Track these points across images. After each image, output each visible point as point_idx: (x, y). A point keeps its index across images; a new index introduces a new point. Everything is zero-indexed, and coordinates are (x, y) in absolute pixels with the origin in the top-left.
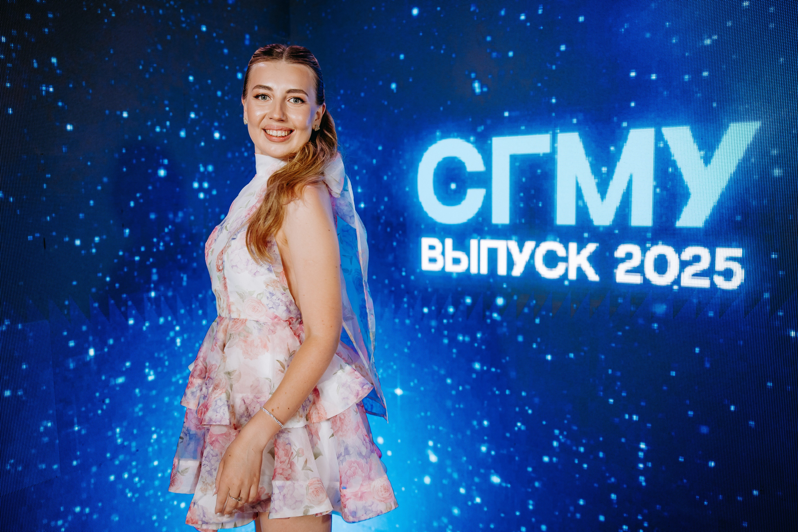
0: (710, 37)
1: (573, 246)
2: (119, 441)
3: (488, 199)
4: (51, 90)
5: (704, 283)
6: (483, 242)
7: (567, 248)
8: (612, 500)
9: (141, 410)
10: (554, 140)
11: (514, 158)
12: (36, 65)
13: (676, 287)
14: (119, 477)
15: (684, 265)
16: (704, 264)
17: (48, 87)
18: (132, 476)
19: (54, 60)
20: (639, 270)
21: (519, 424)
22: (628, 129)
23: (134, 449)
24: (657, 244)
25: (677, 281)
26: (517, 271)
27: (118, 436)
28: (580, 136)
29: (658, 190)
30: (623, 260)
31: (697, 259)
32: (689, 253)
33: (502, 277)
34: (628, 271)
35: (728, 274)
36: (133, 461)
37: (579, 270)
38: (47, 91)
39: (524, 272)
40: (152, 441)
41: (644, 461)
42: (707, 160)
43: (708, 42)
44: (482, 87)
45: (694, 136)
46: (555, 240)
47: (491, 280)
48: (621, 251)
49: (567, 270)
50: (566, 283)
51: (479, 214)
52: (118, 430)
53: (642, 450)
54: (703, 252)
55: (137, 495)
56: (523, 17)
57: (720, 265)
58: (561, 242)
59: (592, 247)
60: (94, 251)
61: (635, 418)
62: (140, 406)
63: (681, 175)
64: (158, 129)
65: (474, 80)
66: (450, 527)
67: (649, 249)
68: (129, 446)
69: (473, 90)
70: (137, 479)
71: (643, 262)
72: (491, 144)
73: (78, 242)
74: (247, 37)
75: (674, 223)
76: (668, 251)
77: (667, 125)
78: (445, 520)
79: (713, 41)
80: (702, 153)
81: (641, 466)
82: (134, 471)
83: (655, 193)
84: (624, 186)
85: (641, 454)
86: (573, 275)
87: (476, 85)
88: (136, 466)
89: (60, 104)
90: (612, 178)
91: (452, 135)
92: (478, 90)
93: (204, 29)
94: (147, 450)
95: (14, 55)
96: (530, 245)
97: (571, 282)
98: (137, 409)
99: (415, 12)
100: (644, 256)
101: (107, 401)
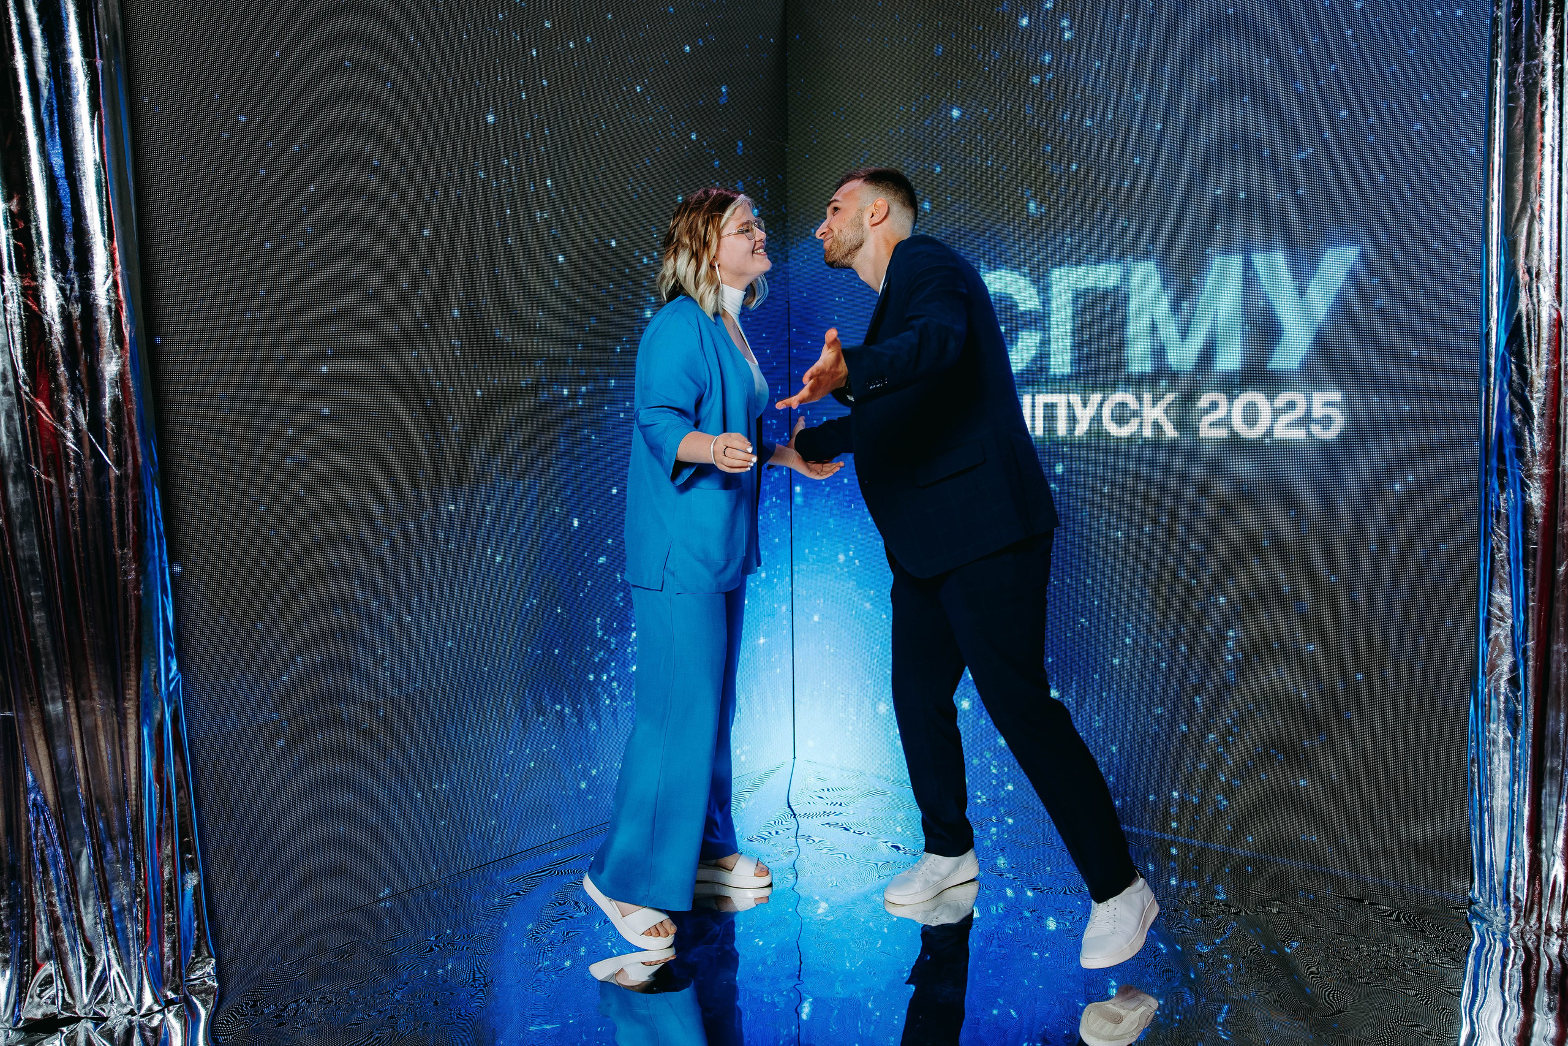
0: (1305, 150)
1: (1148, 398)
2: (599, 633)
3: (1045, 342)
4: (546, 216)
5: (1299, 434)
6: (1038, 397)
7: (1140, 400)
8: (1194, 704)
9: (621, 599)
10: (1126, 269)
11: (1077, 293)
12: (532, 189)
13: (1267, 440)
14: (598, 677)
15: (1276, 413)
16: (1299, 412)
17: (542, 213)
18: (611, 679)
19: (549, 182)
20: (1226, 421)
21: (1083, 620)
22: (1212, 257)
23: (613, 646)
24: (1246, 391)
25: (1270, 432)
26: (1080, 431)
27: (598, 627)
28: (1156, 264)
29: (1247, 327)
30: (1206, 411)
31: (1291, 406)
32: (1283, 399)
33: (1061, 438)
34: (1213, 424)
35: (1326, 422)
36: (613, 661)
37: (1156, 425)
38: (542, 217)
39: (1088, 430)
40: (631, 640)
41: (1233, 653)
42: (1302, 291)
43: (1303, 155)
44: (1038, 208)
45: (1287, 263)
46: (1126, 391)
47: (1049, 443)
48: (1204, 401)
49: (1141, 426)
50: (1140, 442)
51: (1033, 362)
52: (598, 620)
53: (1231, 638)
54: (1299, 398)
55: (614, 704)
56: (1089, 123)
57: (1317, 412)
58: (1133, 393)
59: (1169, 397)
60: (580, 402)
61: (1222, 600)
62: (621, 594)
63: (1273, 309)
64: (645, 261)
65: (1028, 199)
66: (995, 763)
67: (1237, 397)
68: (609, 642)
69: (1028, 210)
70: (615, 684)
71: (1229, 412)
72: (1049, 277)
73: (566, 392)
74: (740, 144)
75: (1265, 366)
76: (1259, 398)
77: (1257, 251)
78: (988, 755)
79: (1309, 155)
80: (1297, 283)
81: (1230, 658)
82: (613, 673)
83: (1243, 332)
84: (1208, 323)
85: (1230, 643)
86: (1147, 432)
87: (1032, 205)
88: (614, 669)
89: (553, 232)
90: (1194, 314)
91: (1001, 266)
92: (1033, 211)
93: (694, 137)
94: (626, 649)
95: (514, 179)
96: (1095, 398)
97: (1146, 440)
98: (617, 599)
99: (956, 113)
100: (1232, 405)
101: (589, 583)
